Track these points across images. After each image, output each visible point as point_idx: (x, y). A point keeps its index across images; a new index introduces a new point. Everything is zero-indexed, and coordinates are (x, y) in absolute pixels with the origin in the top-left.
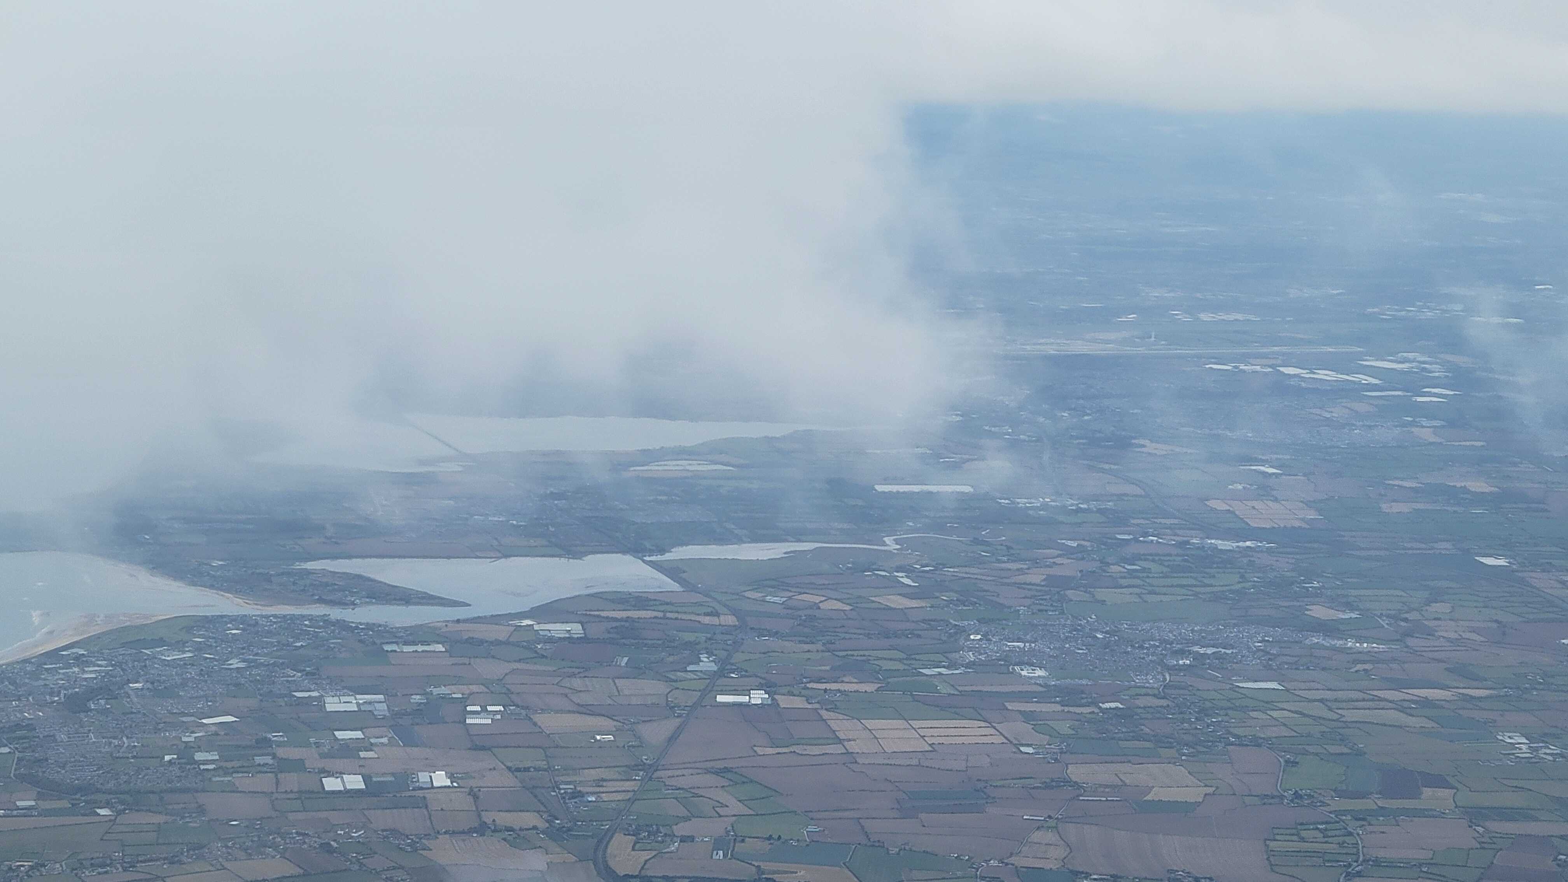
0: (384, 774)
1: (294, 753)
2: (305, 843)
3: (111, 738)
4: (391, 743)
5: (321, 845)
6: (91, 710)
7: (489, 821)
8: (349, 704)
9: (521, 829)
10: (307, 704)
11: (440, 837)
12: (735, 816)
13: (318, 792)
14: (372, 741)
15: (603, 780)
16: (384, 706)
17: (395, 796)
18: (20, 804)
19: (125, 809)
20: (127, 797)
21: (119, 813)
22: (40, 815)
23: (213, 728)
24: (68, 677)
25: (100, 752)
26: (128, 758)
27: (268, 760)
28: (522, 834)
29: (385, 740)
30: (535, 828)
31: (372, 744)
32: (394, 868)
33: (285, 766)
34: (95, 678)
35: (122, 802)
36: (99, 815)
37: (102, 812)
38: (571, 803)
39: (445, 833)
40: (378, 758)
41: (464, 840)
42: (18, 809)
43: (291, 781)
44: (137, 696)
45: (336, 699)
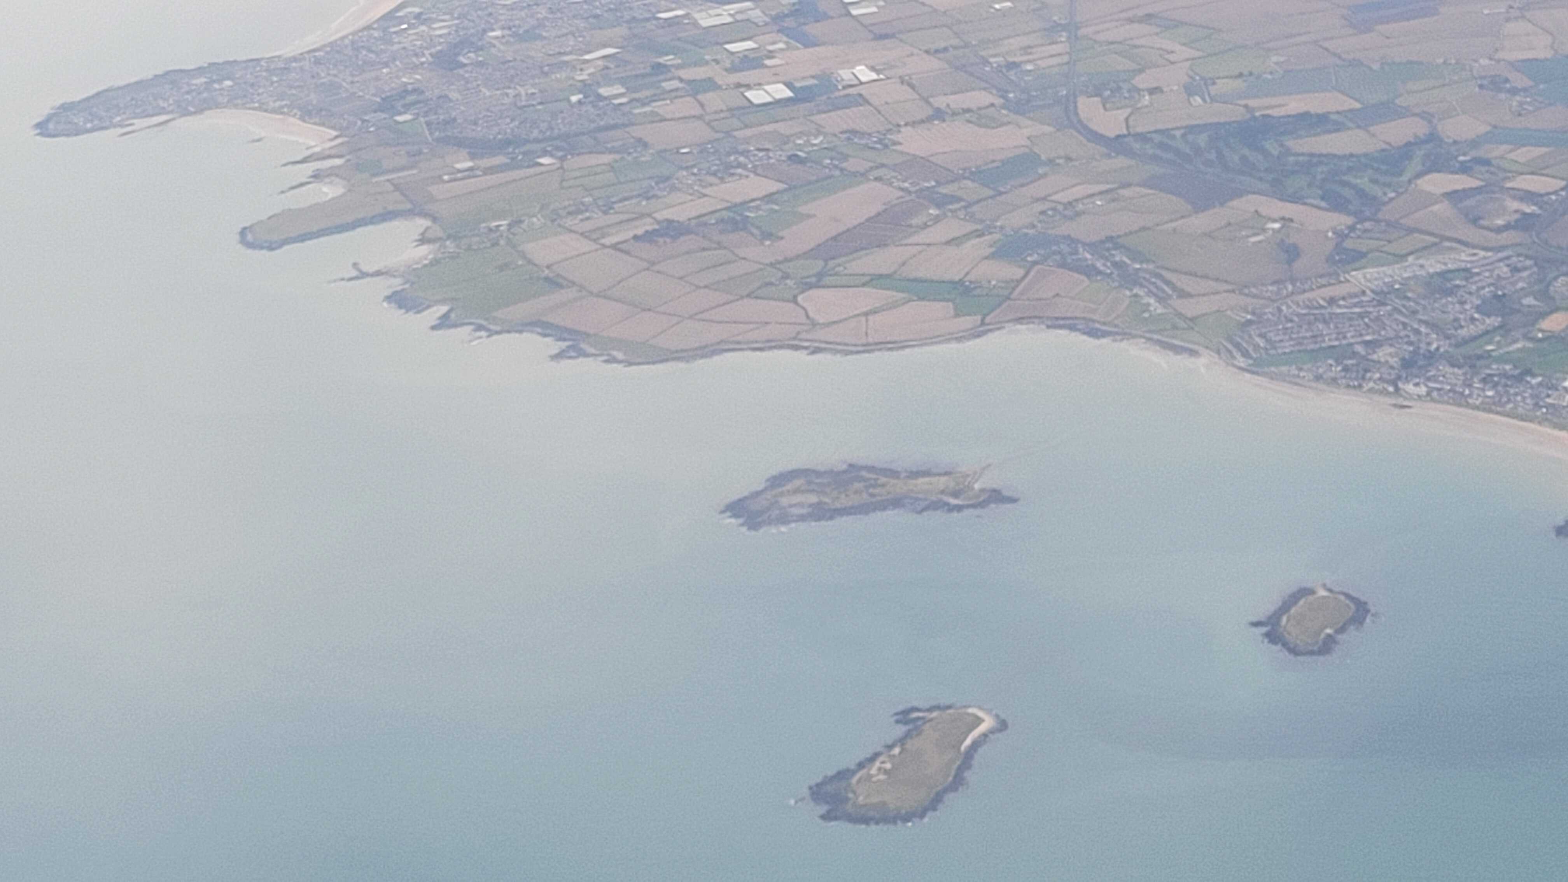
0: (803, 78)
1: (699, 73)
2: (770, 158)
3: (504, 88)
4: (789, 47)
5: (790, 158)
6: (465, 65)
7: (943, 106)
8: (719, 17)
9: (980, 109)
10: (678, 23)
11: (903, 129)
12: (1187, 60)
13: (749, 107)
14: (771, 48)
15: (1030, 47)
16: (758, 12)
17: (829, 98)
18: (459, 166)
19: (565, 156)
20: (558, 143)
21: (562, 159)
22: (485, 174)
23: (600, 63)
24: (420, 36)
25: (503, 104)
26: (533, 105)
27: (675, 84)
28: (982, 112)
29: (781, 45)
30: (992, 105)
31: (770, 52)
32: (877, 167)
33: (697, 88)
34: (449, 34)
35: (558, 148)
36: (541, 165)
37: (545, 160)
38: (1012, 75)
39: (906, 125)
40: (787, 64)
41: (929, 129)
42: (459, 171)
43: (713, 100)
44: (502, 43)
45: (704, 14)
